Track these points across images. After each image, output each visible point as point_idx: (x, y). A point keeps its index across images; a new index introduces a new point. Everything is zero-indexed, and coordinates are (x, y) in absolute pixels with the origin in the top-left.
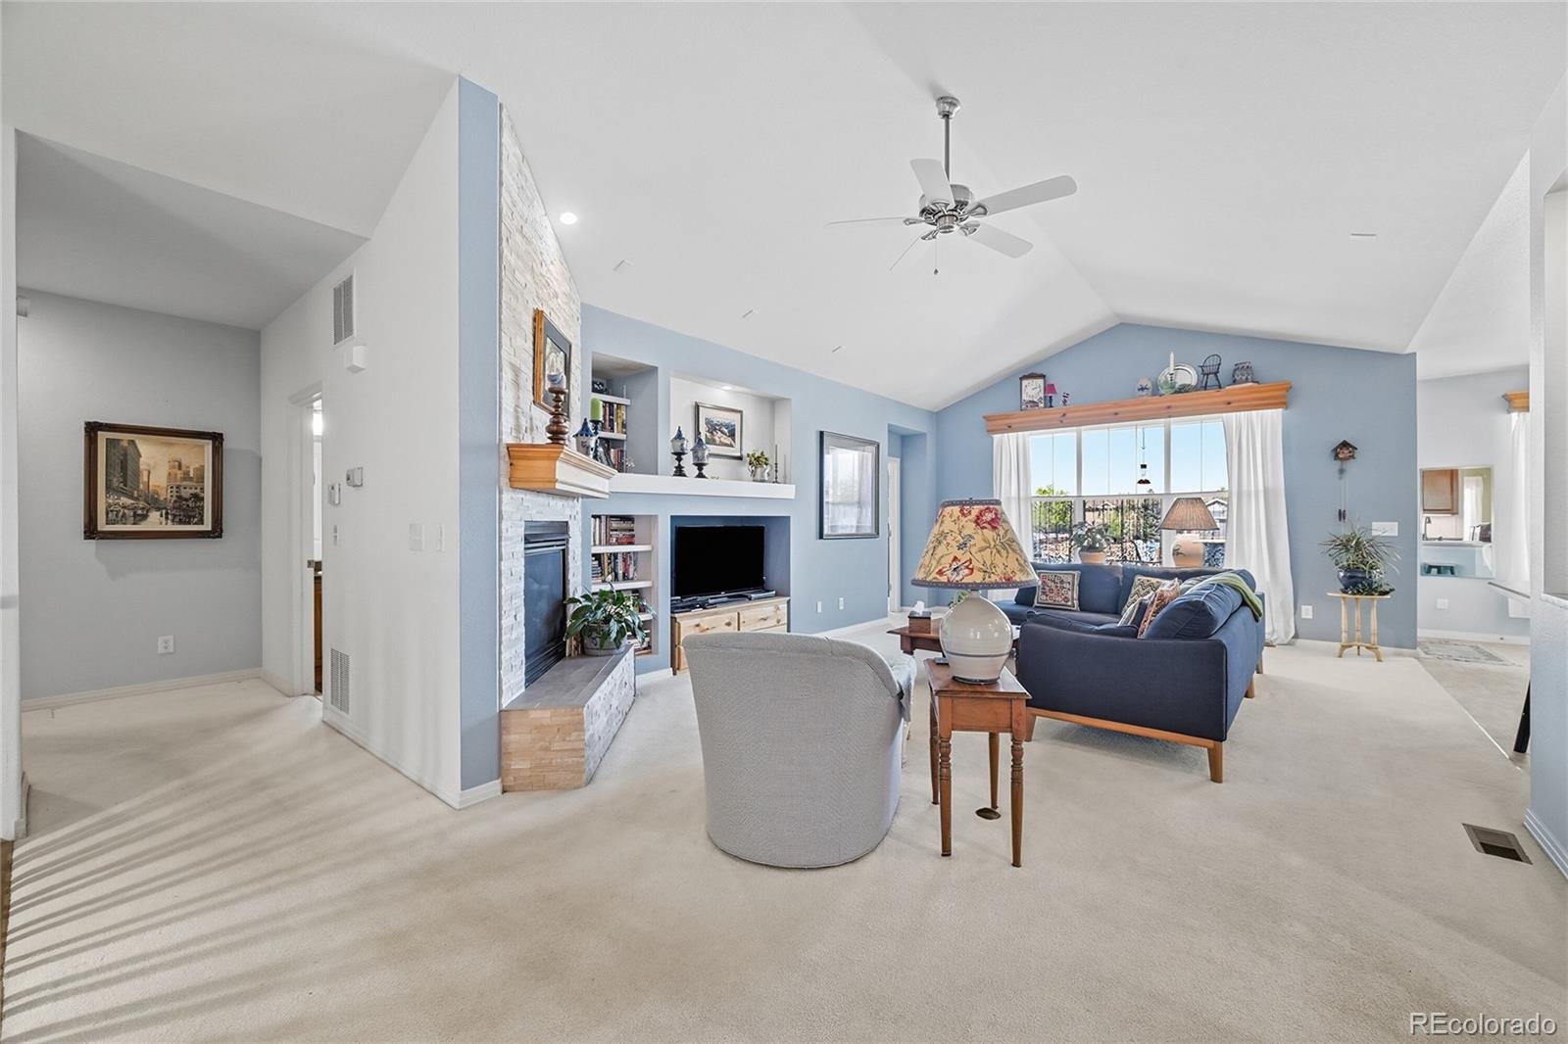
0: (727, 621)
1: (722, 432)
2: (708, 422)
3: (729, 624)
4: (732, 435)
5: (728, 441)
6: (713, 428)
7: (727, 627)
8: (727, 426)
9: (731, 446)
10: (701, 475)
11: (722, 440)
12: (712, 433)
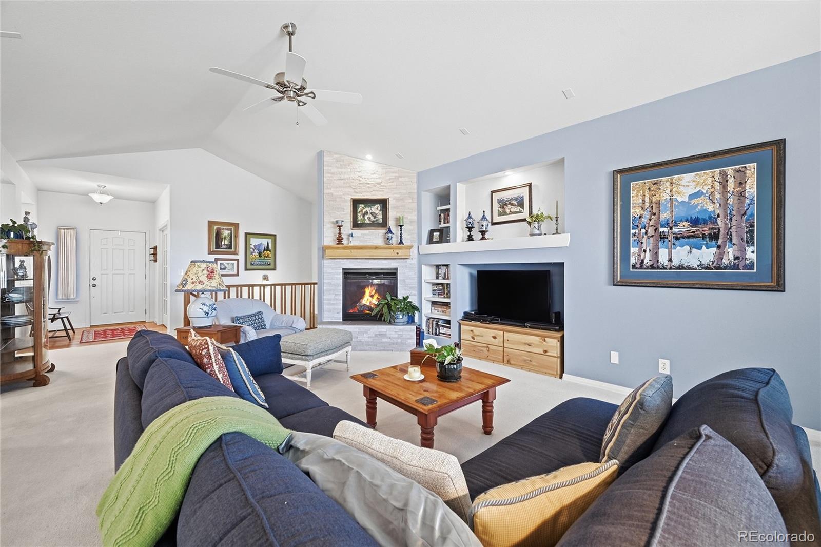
0: (494, 335)
1: (512, 205)
2: (500, 201)
3: (494, 337)
4: (521, 205)
5: (518, 209)
6: (503, 204)
7: (493, 339)
8: (516, 199)
9: (520, 212)
10: (483, 238)
11: (512, 210)
12: (503, 208)
